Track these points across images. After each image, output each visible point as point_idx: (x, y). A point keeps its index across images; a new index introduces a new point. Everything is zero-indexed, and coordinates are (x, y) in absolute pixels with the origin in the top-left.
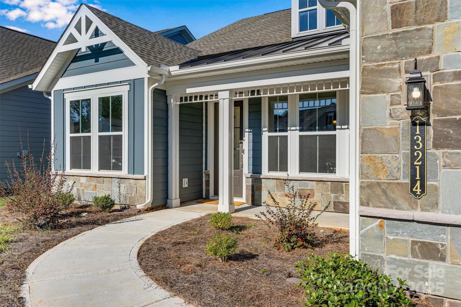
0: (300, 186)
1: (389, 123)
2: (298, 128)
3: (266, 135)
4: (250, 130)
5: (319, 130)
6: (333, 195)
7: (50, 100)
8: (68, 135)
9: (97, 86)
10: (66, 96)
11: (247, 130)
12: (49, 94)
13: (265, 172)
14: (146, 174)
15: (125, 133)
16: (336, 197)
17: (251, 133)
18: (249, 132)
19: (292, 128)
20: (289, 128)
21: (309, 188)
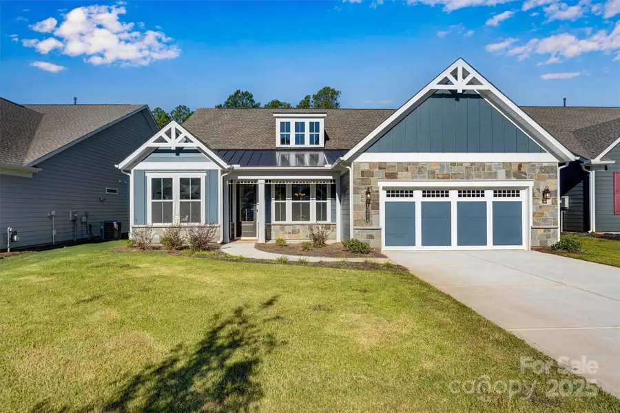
0: (292, 228)
1: (360, 203)
2: (291, 199)
3: (273, 202)
5: (302, 200)
7: (129, 176)
8: (150, 201)
9: (177, 171)
10: (147, 174)
12: (130, 172)
13: (273, 221)
14: (219, 223)
15: (203, 200)
19: (288, 199)
20: (286, 199)
21: (297, 229)
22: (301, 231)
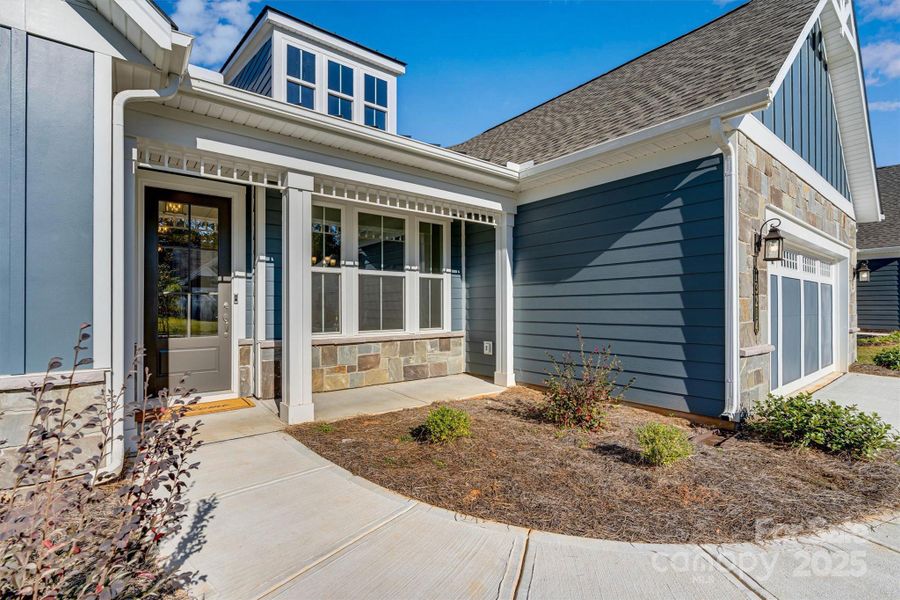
0: (360, 352)
2: (357, 263)
4: (268, 259)
5: (385, 269)
6: (402, 359)
11: (263, 258)
16: (407, 361)
17: (272, 265)
18: (267, 262)
19: (348, 263)
20: (342, 262)
21: (372, 353)
22: (384, 360)
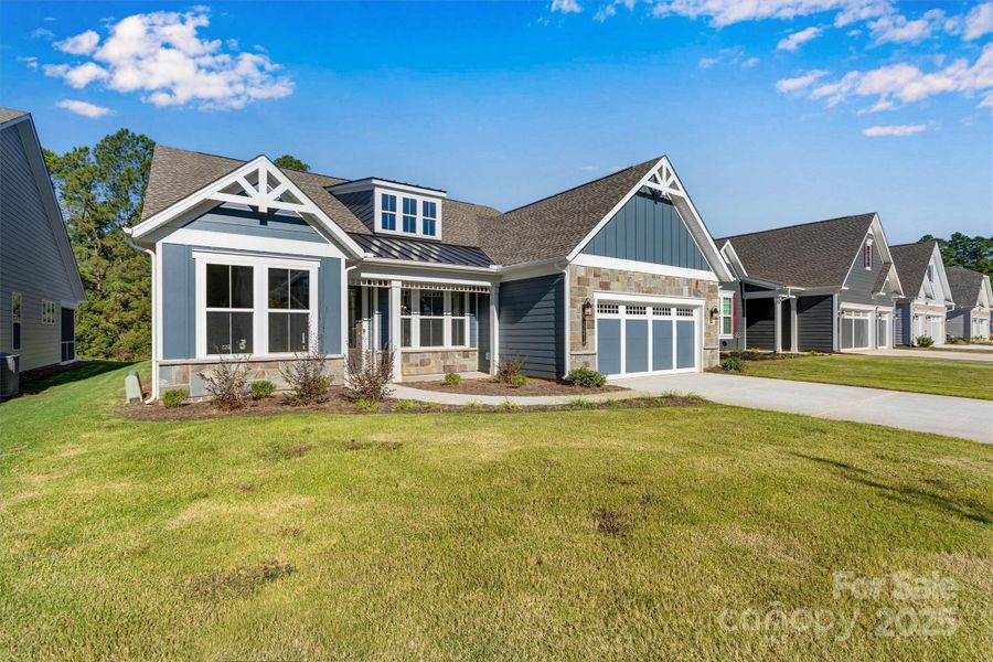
0: (420, 358)
1: (577, 320)
2: (419, 313)
5: (433, 315)
6: (442, 361)
7: (150, 257)
8: (202, 308)
10: (195, 255)
12: (152, 247)
15: (313, 311)
16: (445, 363)
18: (379, 314)
19: (415, 313)
21: (427, 358)
22: (433, 362)
